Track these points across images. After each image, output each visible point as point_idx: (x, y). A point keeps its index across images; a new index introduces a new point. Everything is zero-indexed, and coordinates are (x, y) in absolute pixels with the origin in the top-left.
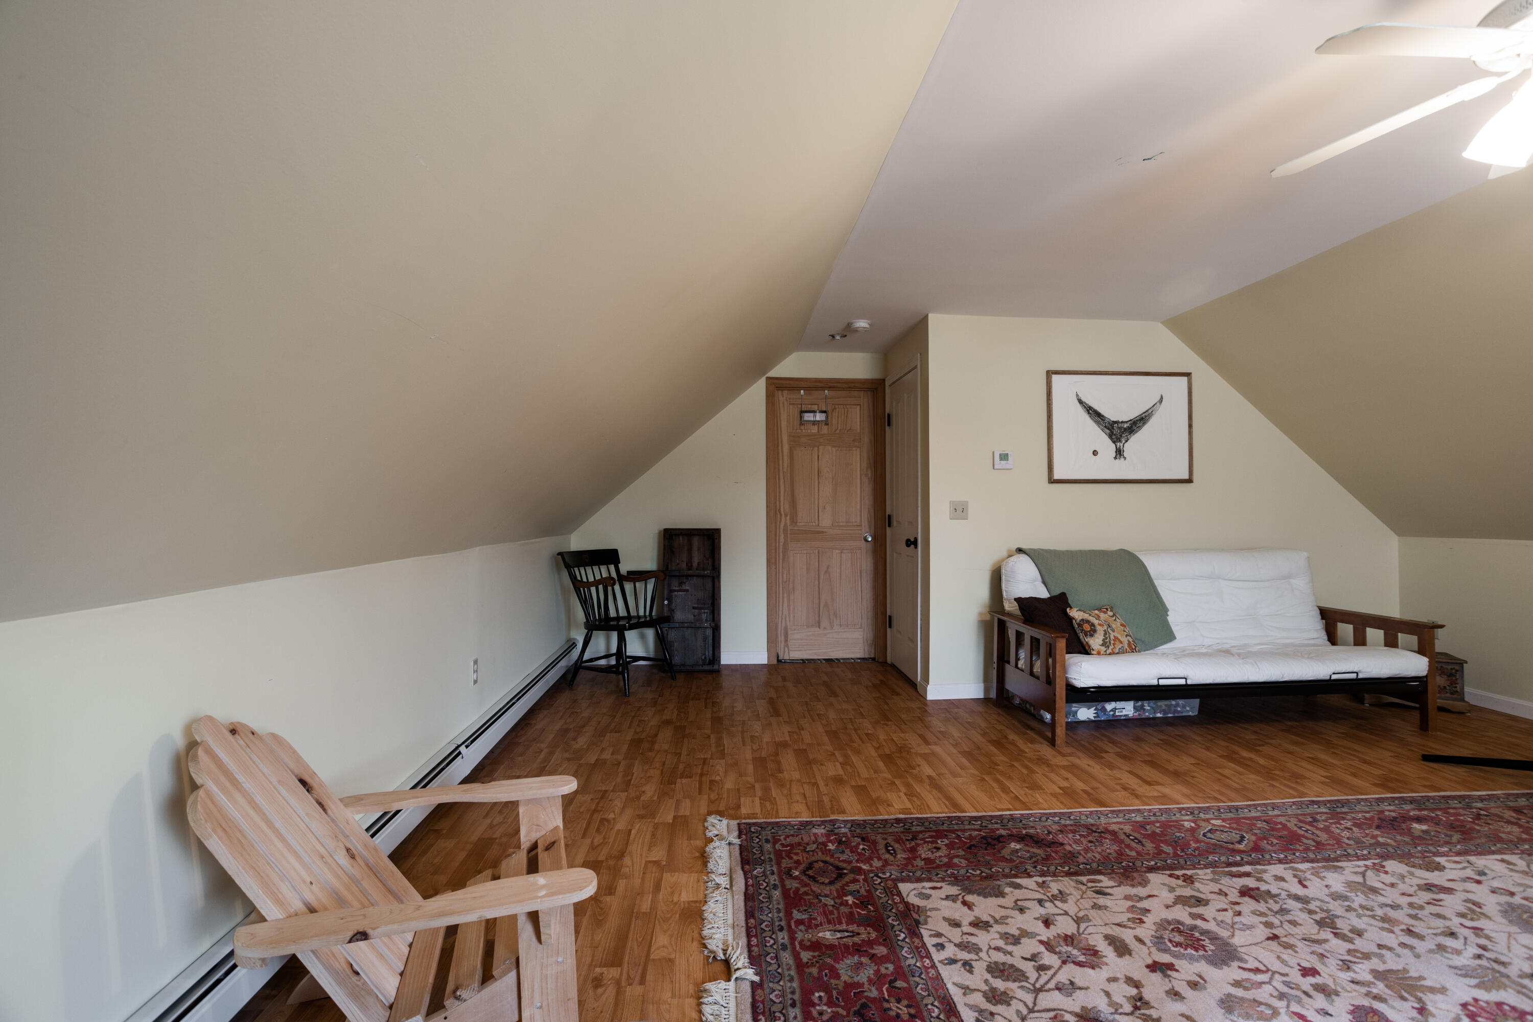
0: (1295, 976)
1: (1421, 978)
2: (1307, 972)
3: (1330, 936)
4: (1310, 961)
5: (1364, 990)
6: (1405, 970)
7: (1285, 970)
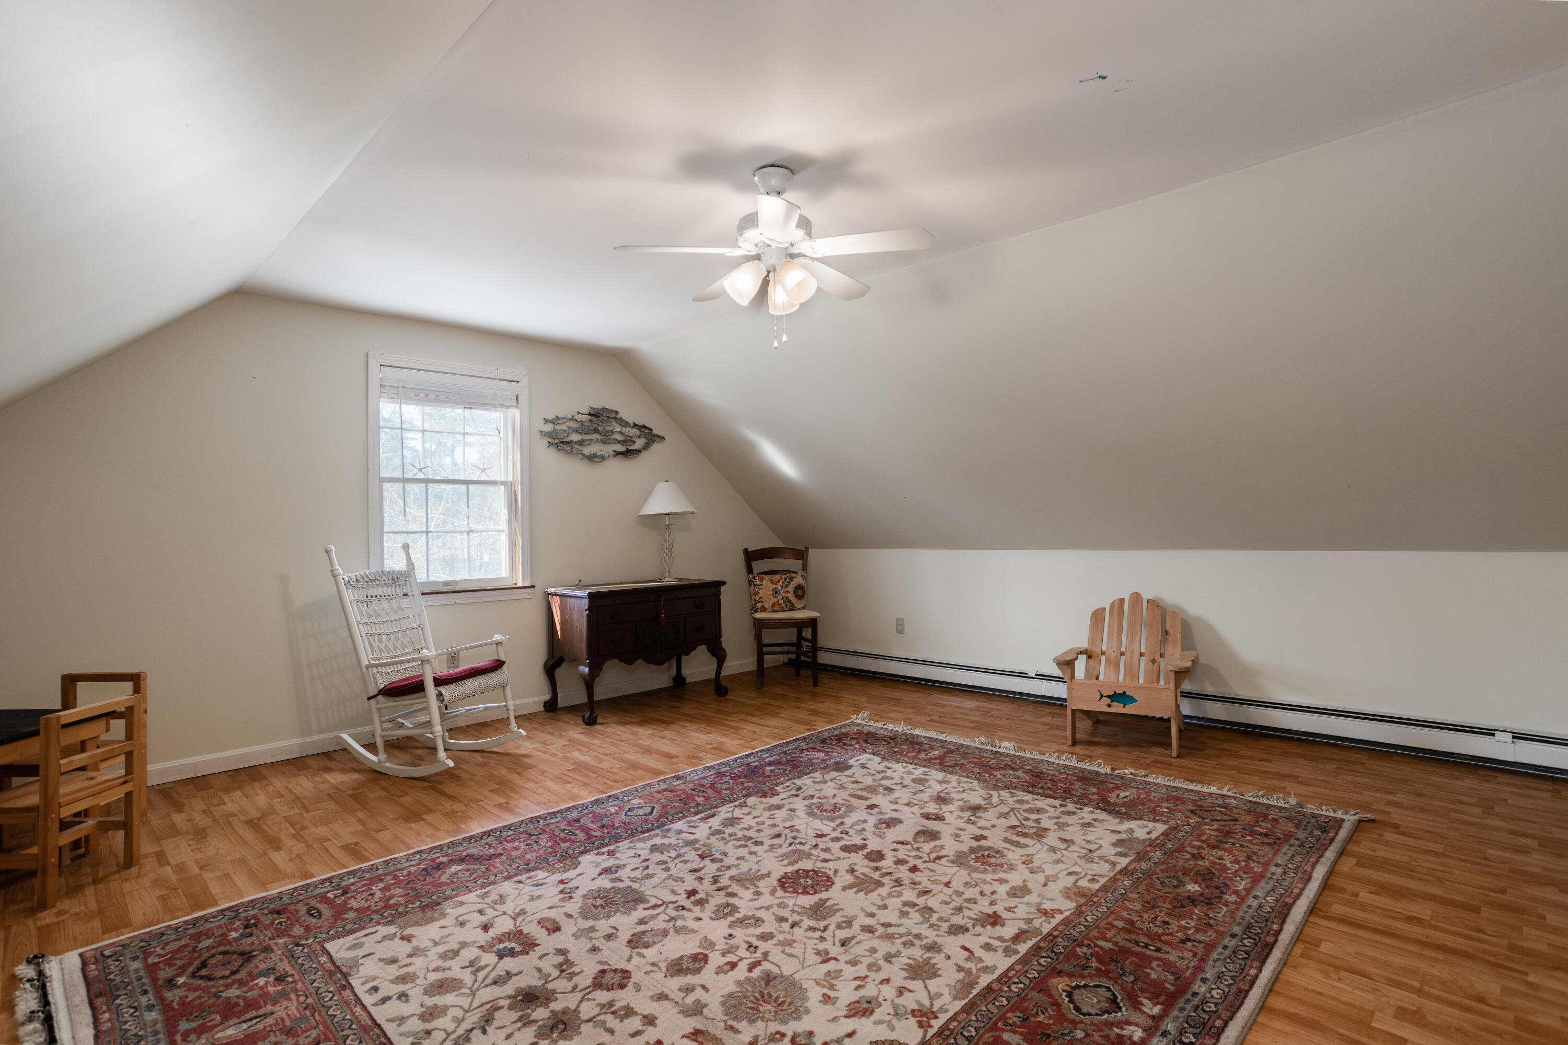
0: (919, 863)
1: (856, 893)
2: (914, 869)
3: (917, 901)
4: (917, 876)
5: (884, 871)
6: (866, 894)
7: (926, 865)
